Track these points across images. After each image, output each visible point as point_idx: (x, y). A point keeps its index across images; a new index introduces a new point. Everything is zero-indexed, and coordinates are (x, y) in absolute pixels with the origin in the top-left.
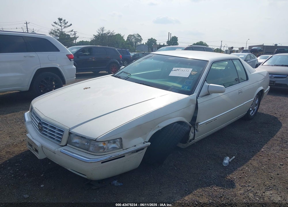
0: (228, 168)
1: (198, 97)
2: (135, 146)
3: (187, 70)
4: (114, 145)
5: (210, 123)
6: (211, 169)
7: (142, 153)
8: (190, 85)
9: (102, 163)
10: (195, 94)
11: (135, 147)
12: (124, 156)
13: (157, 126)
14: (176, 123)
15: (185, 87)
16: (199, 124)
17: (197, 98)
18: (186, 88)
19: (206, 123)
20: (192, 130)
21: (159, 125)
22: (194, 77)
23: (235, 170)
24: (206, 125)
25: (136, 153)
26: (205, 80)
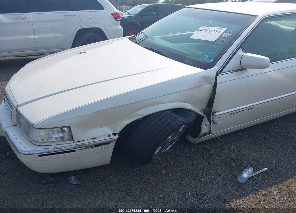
0: (242, 187)
1: (220, 72)
2: (94, 138)
3: (218, 30)
4: (61, 135)
5: (239, 113)
6: (215, 183)
7: (107, 148)
8: (214, 53)
9: (40, 156)
10: (216, 68)
11: (95, 140)
12: (74, 151)
13: (135, 113)
14: (168, 112)
15: (204, 57)
16: (216, 114)
17: (217, 74)
18: (206, 59)
19: (231, 113)
20: (205, 121)
21: (139, 112)
22: (224, 42)
23: (252, 192)
24: (231, 115)
25: (95, 149)
26: (241, 46)
